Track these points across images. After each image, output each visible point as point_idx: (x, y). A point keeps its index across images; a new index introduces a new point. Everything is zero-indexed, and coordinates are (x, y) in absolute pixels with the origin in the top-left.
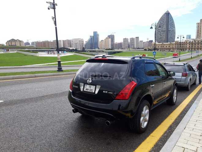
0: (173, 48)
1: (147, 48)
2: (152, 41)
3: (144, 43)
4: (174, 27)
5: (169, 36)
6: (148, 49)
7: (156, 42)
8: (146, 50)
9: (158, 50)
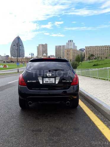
0: (24, 62)
1: (5, 61)
2: (8, 56)
3: (2, 57)
4: (24, 48)
5: (21, 53)
6: (7, 61)
7: (12, 57)
8: (4, 62)
9: (14, 62)
